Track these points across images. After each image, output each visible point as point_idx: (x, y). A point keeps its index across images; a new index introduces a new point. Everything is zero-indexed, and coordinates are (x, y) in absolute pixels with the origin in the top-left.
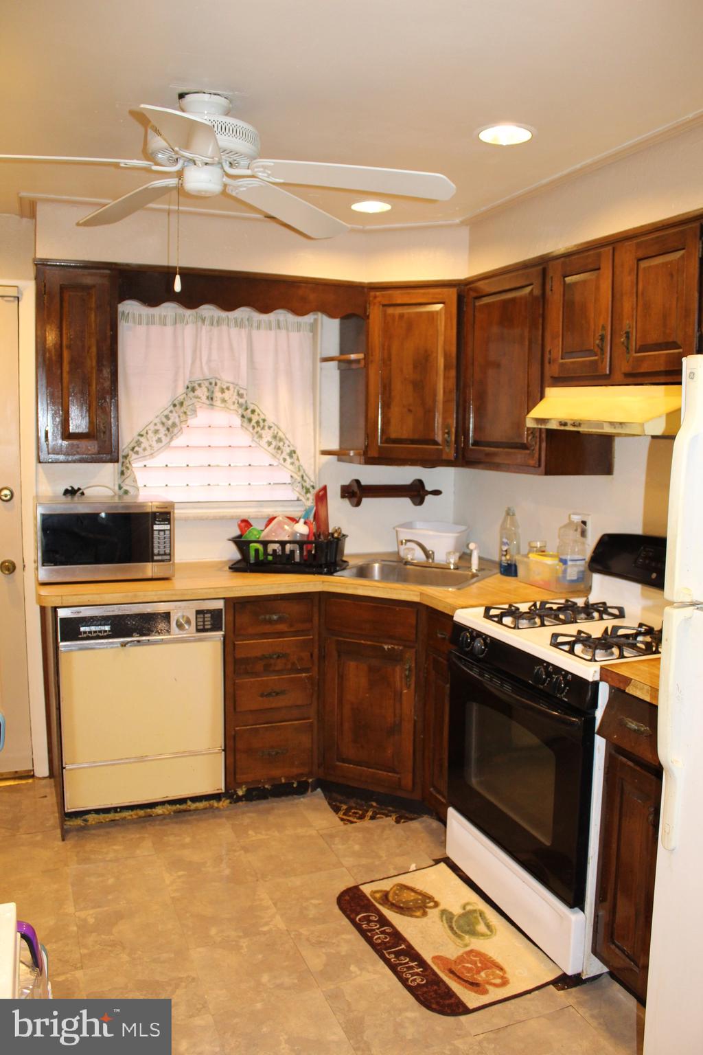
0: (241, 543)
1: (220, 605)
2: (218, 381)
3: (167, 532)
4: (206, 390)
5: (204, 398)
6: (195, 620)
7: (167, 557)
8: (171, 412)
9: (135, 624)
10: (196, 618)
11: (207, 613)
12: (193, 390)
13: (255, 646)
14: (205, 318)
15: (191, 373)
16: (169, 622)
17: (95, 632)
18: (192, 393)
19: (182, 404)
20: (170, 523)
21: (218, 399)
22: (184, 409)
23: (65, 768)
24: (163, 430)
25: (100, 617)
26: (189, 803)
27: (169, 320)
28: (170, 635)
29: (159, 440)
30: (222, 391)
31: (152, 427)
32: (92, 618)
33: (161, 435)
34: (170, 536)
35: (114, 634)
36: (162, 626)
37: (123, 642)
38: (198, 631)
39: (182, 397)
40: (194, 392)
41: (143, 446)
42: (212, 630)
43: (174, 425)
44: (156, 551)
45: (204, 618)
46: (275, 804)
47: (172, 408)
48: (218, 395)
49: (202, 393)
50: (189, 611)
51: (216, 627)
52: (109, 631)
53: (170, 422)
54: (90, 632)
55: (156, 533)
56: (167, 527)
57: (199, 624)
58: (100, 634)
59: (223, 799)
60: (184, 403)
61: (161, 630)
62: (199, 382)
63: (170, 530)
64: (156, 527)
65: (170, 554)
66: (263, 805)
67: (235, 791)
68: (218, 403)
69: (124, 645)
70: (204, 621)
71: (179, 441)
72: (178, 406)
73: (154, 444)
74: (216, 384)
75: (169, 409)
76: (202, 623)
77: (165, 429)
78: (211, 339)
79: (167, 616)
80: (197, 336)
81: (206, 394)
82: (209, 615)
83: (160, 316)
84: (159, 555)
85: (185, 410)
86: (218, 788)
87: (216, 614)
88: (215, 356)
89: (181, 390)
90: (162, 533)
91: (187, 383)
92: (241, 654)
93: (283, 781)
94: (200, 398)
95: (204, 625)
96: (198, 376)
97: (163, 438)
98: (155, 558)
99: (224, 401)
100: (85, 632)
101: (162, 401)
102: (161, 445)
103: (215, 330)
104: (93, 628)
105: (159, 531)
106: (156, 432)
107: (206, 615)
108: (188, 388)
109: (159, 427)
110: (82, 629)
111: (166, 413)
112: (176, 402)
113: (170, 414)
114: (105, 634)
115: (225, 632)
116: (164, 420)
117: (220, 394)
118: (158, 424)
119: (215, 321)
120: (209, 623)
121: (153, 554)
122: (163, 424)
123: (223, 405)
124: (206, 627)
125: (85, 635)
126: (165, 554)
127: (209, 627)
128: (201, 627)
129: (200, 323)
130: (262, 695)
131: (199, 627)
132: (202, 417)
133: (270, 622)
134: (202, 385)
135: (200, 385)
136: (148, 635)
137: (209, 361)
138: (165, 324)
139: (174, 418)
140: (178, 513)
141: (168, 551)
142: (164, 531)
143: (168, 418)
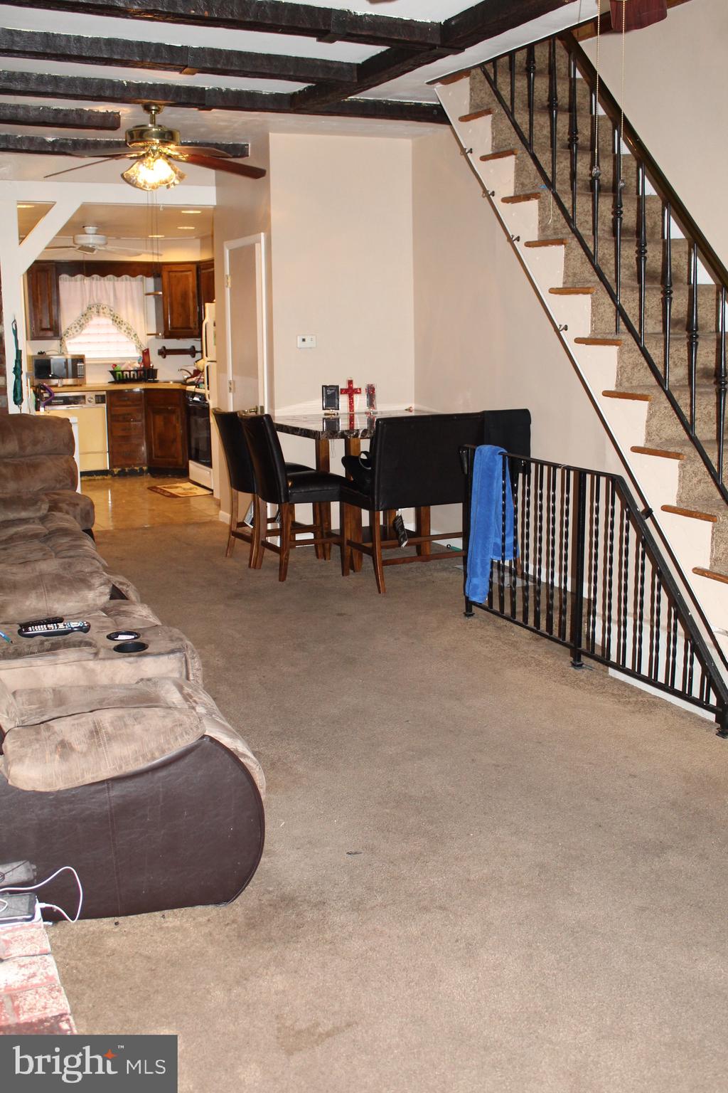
0: (113, 373)
1: (104, 393)
2: (101, 304)
3: (84, 366)
4: (96, 308)
5: (95, 312)
8: (81, 319)
9: (71, 400)
10: (96, 398)
11: (99, 396)
12: (91, 309)
13: (120, 410)
14: (94, 278)
15: (89, 301)
16: (85, 400)
17: (57, 403)
19: (86, 315)
20: (84, 363)
24: (78, 327)
25: (59, 396)
28: (86, 405)
29: (77, 331)
30: (103, 309)
31: (73, 325)
33: (77, 329)
34: (84, 368)
35: (65, 403)
36: (82, 401)
39: (86, 312)
41: (70, 333)
43: (83, 324)
44: (79, 374)
45: (99, 398)
46: (131, 479)
47: (81, 317)
48: (101, 311)
49: (94, 310)
50: (93, 395)
51: (103, 402)
52: (63, 402)
53: (81, 323)
56: (82, 364)
57: (97, 400)
58: (59, 403)
59: (108, 475)
61: (82, 403)
64: (78, 365)
65: (84, 375)
66: (125, 479)
67: (114, 471)
68: (101, 314)
71: (85, 331)
72: (84, 316)
73: (74, 332)
74: (100, 306)
78: (97, 286)
79: (84, 397)
80: (91, 285)
81: (96, 310)
82: (101, 397)
85: (87, 318)
86: (107, 468)
87: (103, 397)
88: (99, 294)
89: (85, 309)
91: (87, 305)
92: (113, 413)
94: (93, 312)
95: (99, 401)
96: (92, 302)
99: (104, 313)
100: (54, 403)
101: (77, 313)
102: (77, 333)
103: (98, 282)
104: (57, 401)
105: (80, 366)
106: (75, 327)
108: (88, 308)
109: (76, 325)
110: (53, 401)
111: (79, 319)
112: (83, 314)
114: (61, 403)
115: (107, 404)
116: (78, 322)
120: (101, 400)
122: (78, 324)
123: (104, 315)
127: (101, 402)
130: (123, 431)
131: (97, 402)
132: (95, 320)
133: (125, 401)
134: (94, 306)
136: (77, 404)
137: (97, 295)
138: (76, 281)
139: (83, 321)
140: (87, 359)
143: (80, 321)
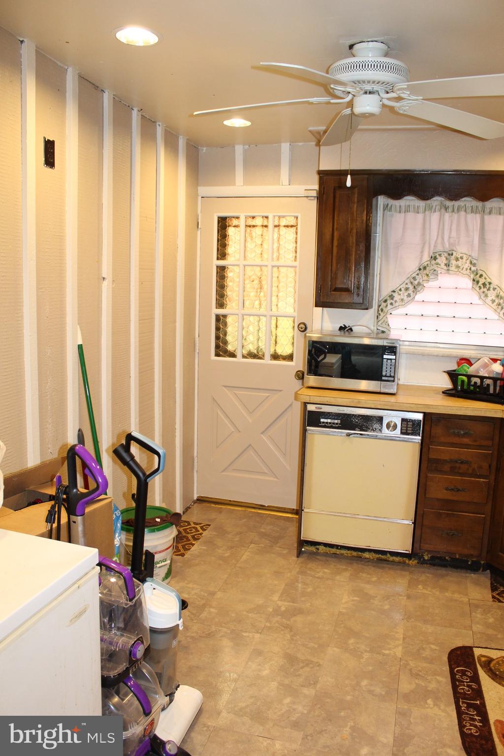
0: (453, 375)
1: (419, 417)
2: (453, 252)
3: (393, 361)
4: (445, 259)
5: (443, 266)
6: (400, 425)
7: (392, 379)
8: (418, 275)
9: (357, 422)
10: (401, 424)
11: (409, 422)
12: (435, 258)
13: (444, 452)
14: (448, 207)
15: (435, 246)
16: (382, 424)
17: (330, 423)
18: (434, 261)
19: (425, 268)
20: (395, 355)
21: (453, 265)
22: (427, 271)
23: (303, 510)
24: (411, 287)
25: (334, 413)
26: (389, 555)
27: (421, 210)
28: (381, 433)
29: (409, 295)
30: (457, 259)
31: (404, 286)
32: (329, 413)
33: (410, 292)
34: (395, 364)
35: (343, 426)
36: (376, 426)
37: (348, 433)
38: (402, 433)
39: (426, 264)
40: (435, 260)
41: (395, 299)
42: (412, 434)
43: (419, 284)
44: (384, 374)
45: (407, 424)
46: (450, 572)
47: (418, 272)
48: (454, 262)
49: (442, 260)
50: (396, 418)
51: (414, 433)
52: (340, 424)
53: (416, 282)
54: (327, 423)
55: (385, 360)
56: (394, 357)
57: (403, 428)
58: (333, 425)
59: (413, 559)
60: (427, 268)
61: (375, 429)
62: (440, 253)
63: (395, 359)
64: (385, 357)
65: (394, 377)
66: (442, 571)
67: (423, 555)
68: (453, 268)
69: (348, 435)
70: (407, 427)
71: (419, 297)
72: (422, 269)
73: (405, 298)
74: (452, 255)
75: (416, 273)
76: (405, 428)
77: (413, 287)
78: (452, 222)
79: (380, 419)
80: (441, 220)
81: (445, 261)
82: (411, 423)
83: (414, 206)
84: (386, 376)
85: (428, 273)
86: (407, 549)
87: (416, 424)
88: (454, 234)
89: (426, 258)
90: (389, 361)
91: (431, 254)
92: (433, 456)
93: (457, 557)
94: (440, 265)
95: (407, 430)
96: (440, 248)
97: (411, 294)
98: (383, 378)
99: (458, 267)
100: (323, 422)
101: (411, 266)
102: (410, 299)
103: (455, 216)
104: (329, 421)
105: (388, 359)
106: (407, 289)
107: (409, 423)
108: (432, 257)
109: (410, 286)
110: (322, 420)
111: (414, 275)
112: (421, 267)
113: (417, 277)
114: (337, 426)
115: (422, 437)
116: (412, 280)
117: (455, 261)
118: (409, 284)
119: (456, 209)
120: (411, 429)
121: (382, 376)
122: (412, 283)
123: (457, 270)
124: (408, 431)
125: (323, 425)
126: (390, 376)
127: (410, 432)
128: (405, 431)
129: (443, 210)
130: (447, 489)
131: (403, 431)
132: (446, 280)
133: (458, 435)
134: (442, 255)
135: (440, 255)
136: (366, 431)
137: (450, 237)
138: (418, 212)
139: (419, 279)
140: (402, 349)
141: (392, 375)
142: (391, 359)
143: (414, 278)
